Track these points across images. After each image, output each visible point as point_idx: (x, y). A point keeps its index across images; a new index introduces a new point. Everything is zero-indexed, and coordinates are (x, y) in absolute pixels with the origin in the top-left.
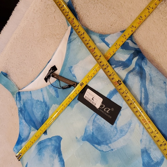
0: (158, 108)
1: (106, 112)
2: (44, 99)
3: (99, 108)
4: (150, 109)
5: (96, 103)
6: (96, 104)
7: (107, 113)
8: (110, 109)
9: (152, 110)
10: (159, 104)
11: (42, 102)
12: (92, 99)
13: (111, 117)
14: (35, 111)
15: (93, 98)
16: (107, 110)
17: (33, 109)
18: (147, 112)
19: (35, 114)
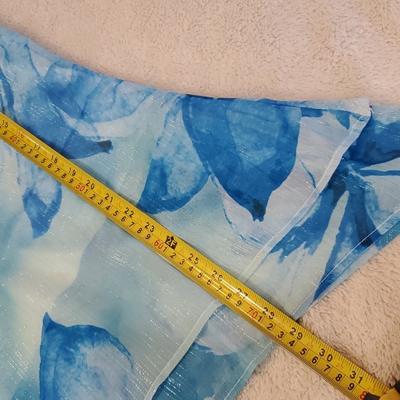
0: (29, 100)
4: (19, 111)
9: (21, 109)
10: (28, 92)
18: (15, 120)
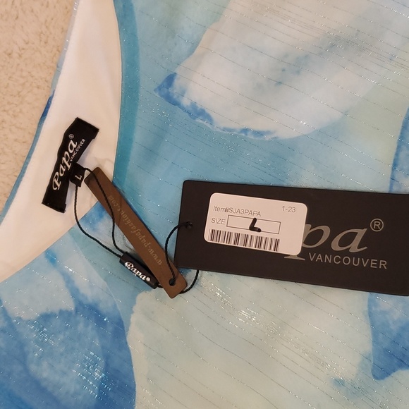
1: (346, 252)
2: (75, 293)
3: (304, 252)
5: (275, 237)
6: (277, 241)
7: (352, 255)
8: (361, 233)
11: (69, 313)
12: (252, 228)
13: (383, 264)
14: (45, 375)
15: (255, 220)
16: (347, 240)
17: (33, 368)
19: (50, 389)
